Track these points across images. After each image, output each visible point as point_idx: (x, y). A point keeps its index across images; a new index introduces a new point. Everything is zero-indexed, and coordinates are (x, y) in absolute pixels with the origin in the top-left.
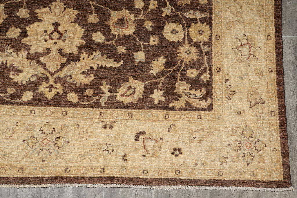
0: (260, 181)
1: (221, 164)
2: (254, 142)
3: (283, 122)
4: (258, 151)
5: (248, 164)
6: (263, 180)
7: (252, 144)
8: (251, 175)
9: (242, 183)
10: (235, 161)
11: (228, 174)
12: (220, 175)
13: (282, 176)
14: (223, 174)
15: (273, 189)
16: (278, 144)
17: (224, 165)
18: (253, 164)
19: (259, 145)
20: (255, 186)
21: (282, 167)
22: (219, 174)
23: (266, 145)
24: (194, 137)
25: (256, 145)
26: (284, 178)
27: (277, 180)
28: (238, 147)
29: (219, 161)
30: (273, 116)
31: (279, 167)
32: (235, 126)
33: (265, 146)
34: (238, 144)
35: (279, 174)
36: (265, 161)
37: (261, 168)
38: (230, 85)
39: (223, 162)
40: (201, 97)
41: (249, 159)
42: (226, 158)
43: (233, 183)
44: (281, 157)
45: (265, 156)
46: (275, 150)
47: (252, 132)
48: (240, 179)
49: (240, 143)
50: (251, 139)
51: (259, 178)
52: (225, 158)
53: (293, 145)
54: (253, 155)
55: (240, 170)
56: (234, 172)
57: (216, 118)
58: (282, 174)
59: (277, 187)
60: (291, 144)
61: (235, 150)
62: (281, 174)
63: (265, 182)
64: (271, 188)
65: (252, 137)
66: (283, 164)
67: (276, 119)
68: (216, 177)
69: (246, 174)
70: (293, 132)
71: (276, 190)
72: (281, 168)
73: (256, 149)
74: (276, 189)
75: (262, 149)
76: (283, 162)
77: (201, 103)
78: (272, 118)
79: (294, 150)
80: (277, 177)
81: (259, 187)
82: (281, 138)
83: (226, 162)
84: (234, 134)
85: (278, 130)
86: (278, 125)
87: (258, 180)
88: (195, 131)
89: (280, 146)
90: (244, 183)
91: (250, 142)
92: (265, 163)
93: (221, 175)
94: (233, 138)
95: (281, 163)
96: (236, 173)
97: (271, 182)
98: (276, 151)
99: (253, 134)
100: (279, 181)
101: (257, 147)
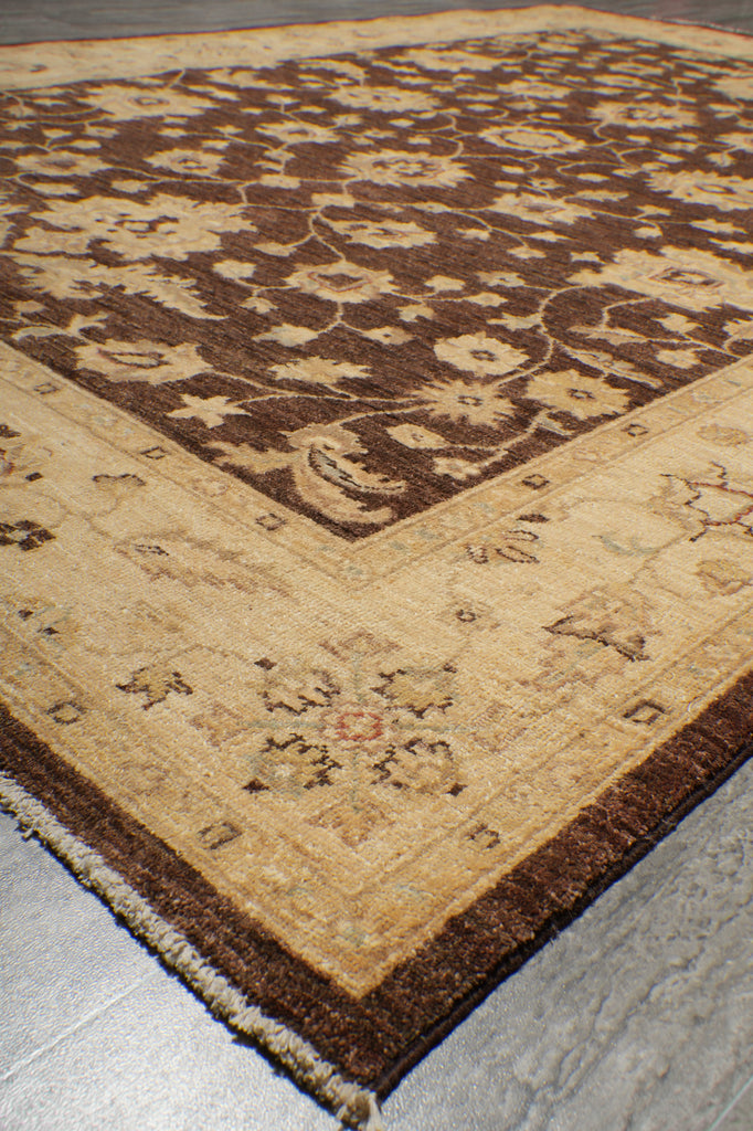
0: (212, 892)
1: (123, 688)
2: (409, 735)
3: (671, 772)
4: (382, 778)
5: (254, 787)
6: (237, 897)
7: (388, 734)
8: (204, 832)
9: (106, 822)
10: (209, 729)
11: (98, 742)
12: (59, 714)
13: (380, 972)
14: (75, 720)
15: (234, 1000)
16: (537, 830)
17: (138, 700)
18: (280, 803)
19: (421, 766)
20: (150, 891)
21: (429, 932)
22: (58, 707)
23: (456, 790)
24: (158, 548)
25: (401, 754)
26: (377, 996)
27: (325, 966)
28: (302, 697)
29: (134, 673)
30: (637, 721)
31: (408, 919)
32: (393, 635)
33: (448, 787)
34: (318, 689)
35: (371, 942)
36: (363, 838)
37: (297, 847)
38: (530, 533)
39: (146, 688)
40: (362, 490)
41: (284, 771)
42: (180, 685)
43: (62, 788)
44: (487, 882)
45: (392, 824)
46: (486, 839)
47: (450, 698)
48: (123, 803)
49: (326, 694)
50: (406, 716)
51: (229, 874)
52: (179, 682)
53: (641, 915)
54: (334, 774)
55: (179, 772)
56: (139, 755)
57: (336, 564)
58: (393, 958)
59: (272, 1009)
60: (624, 901)
61: (266, 695)
62: (382, 953)
63: (230, 916)
64: (235, 983)
65: (420, 714)
66: (454, 923)
67: (646, 740)
68: (24, 706)
69: (188, 810)
70: (699, 863)
71: (250, 1018)
72: (416, 928)
73: (380, 767)
74: (255, 1012)
75: (415, 784)
76: (469, 913)
77: (338, 502)
78: (627, 724)
79: (618, 945)
80: (336, 952)
81: (166, 912)
82: (582, 820)
83: (164, 699)
84: (344, 653)
85: (610, 781)
86: (629, 765)
87: (209, 875)
88: (189, 540)
89: (541, 842)
90: (111, 831)
91: (387, 720)
92: (352, 845)
93: (58, 720)
94: (323, 660)
95: (456, 907)
96: (145, 768)
97: (271, 949)
98: (490, 846)
99: (443, 707)
100: (324, 981)
101: (396, 761)
